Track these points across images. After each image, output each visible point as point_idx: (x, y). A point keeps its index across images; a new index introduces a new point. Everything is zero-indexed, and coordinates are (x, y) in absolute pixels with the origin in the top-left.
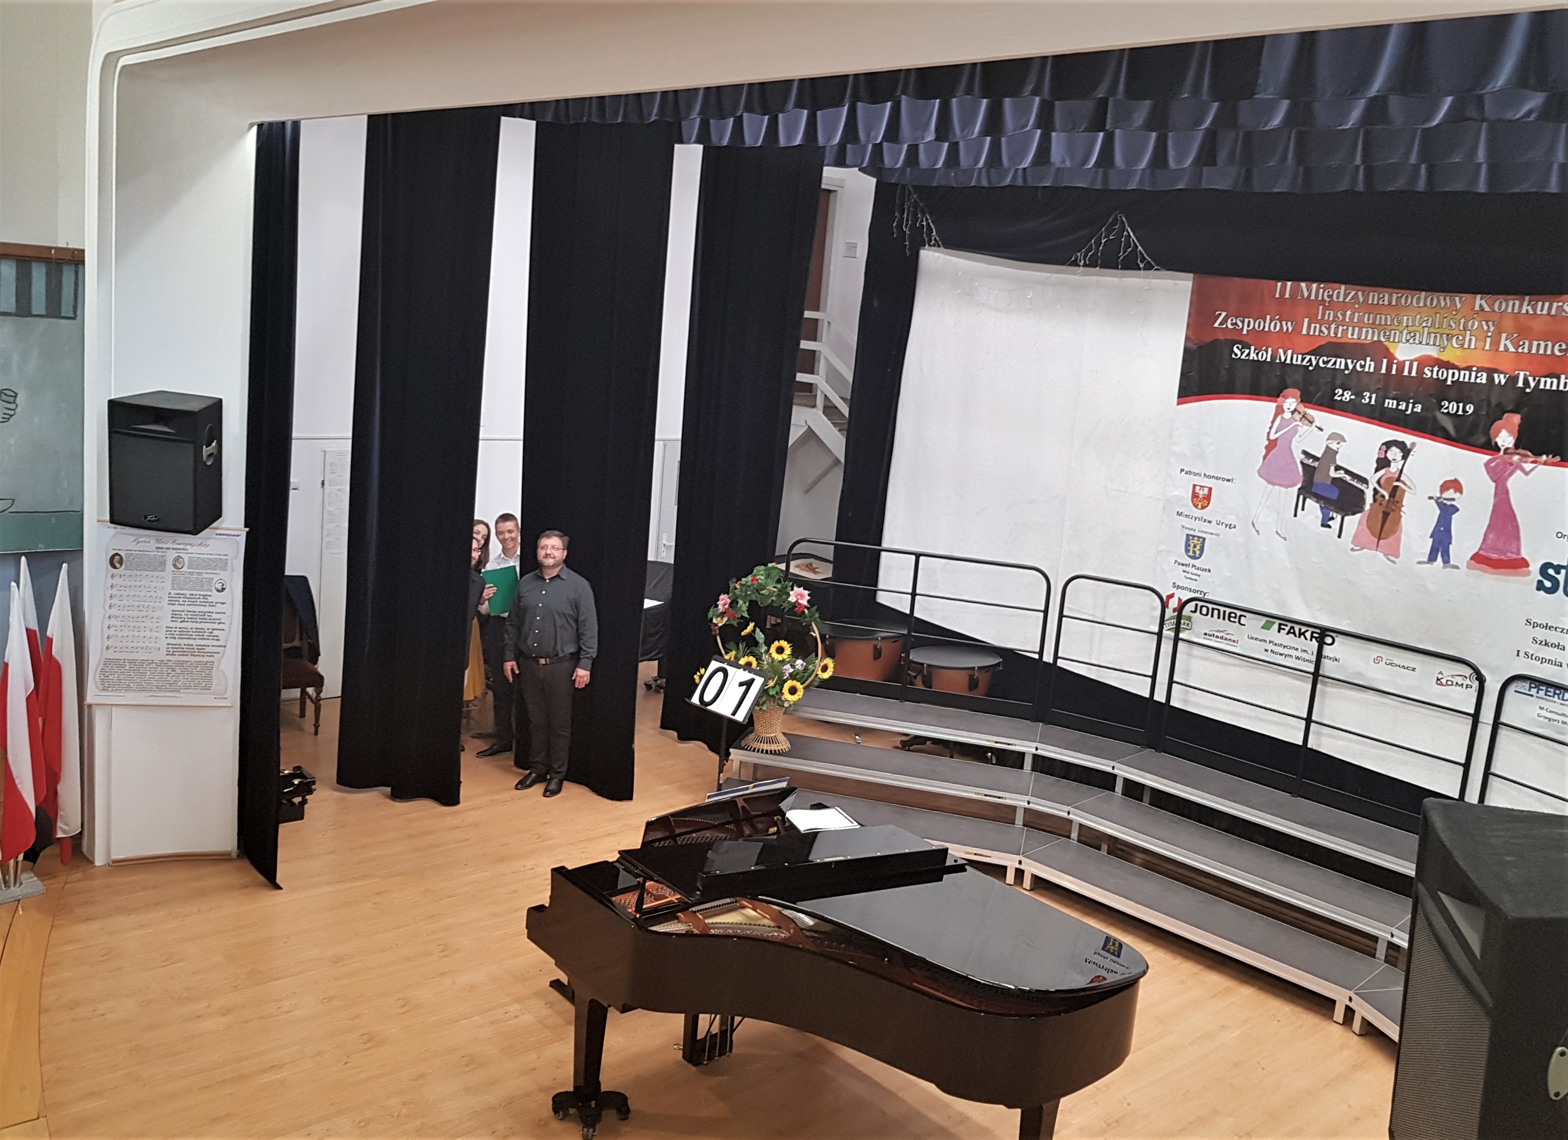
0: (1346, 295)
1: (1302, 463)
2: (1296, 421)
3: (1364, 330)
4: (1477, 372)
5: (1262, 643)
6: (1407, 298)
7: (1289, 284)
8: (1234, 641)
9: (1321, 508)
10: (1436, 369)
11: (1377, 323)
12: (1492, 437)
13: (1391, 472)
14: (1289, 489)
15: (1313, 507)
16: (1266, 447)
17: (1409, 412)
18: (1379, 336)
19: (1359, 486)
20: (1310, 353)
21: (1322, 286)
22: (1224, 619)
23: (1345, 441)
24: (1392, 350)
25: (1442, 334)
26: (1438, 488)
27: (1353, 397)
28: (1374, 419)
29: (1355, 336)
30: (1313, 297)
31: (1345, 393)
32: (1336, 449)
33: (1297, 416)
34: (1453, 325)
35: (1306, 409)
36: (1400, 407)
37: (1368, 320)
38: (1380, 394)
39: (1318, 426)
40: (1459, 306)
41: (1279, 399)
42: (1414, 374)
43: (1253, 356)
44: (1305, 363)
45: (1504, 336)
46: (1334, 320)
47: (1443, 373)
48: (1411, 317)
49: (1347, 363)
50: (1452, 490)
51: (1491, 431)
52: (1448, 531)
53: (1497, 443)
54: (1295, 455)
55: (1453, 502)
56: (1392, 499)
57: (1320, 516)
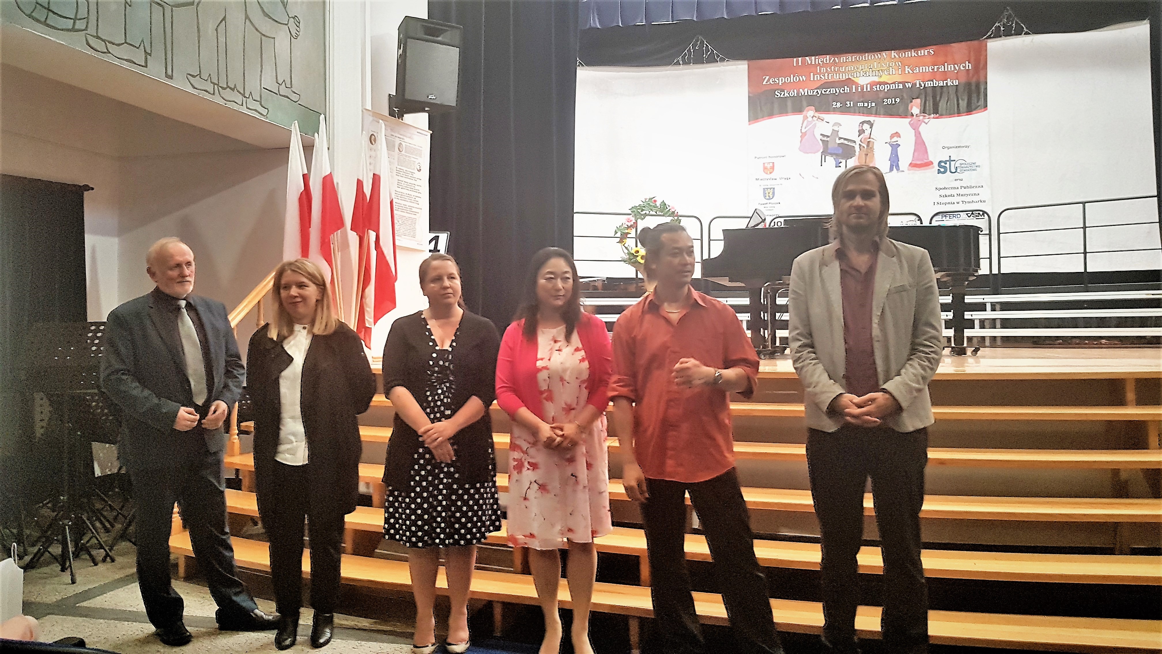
0: (830, 60)
1: (821, 139)
2: (814, 121)
3: (841, 74)
4: (898, 84)
7: (800, 59)
9: (835, 159)
10: (878, 86)
11: (847, 70)
12: (910, 111)
13: (866, 136)
14: (817, 153)
16: (801, 136)
17: (870, 107)
18: (849, 75)
21: (817, 57)
23: (840, 125)
24: (856, 81)
25: (878, 70)
26: (889, 138)
27: (841, 105)
28: (853, 113)
29: (838, 78)
30: (813, 63)
31: (838, 104)
32: (838, 130)
33: (815, 119)
34: (884, 65)
36: (865, 106)
37: (843, 70)
38: (855, 101)
40: (885, 56)
41: (804, 113)
42: (869, 90)
43: (786, 95)
44: (814, 94)
45: (907, 67)
46: (826, 72)
47: (882, 87)
48: (863, 65)
49: (836, 90)
50: (895, 138)
51: (909, 108)
52: (897, 156)
53: (912, 113)
54: (817, 137)
55: (897, 143)
56: (868, 147)
57: (835, 163)
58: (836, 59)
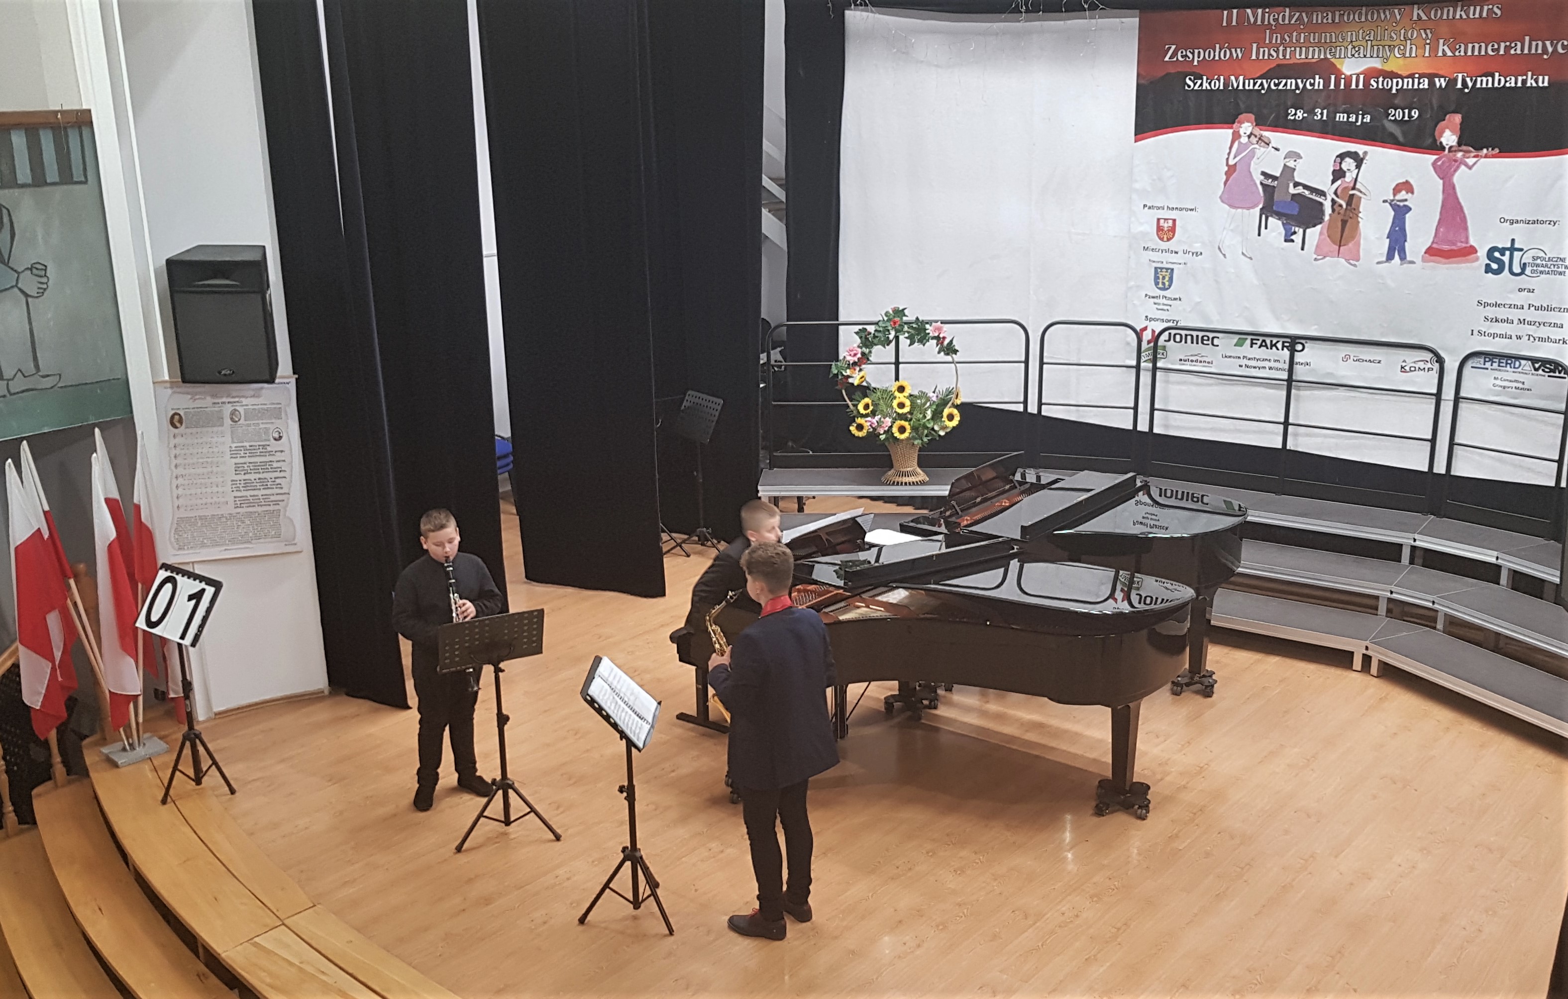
0: (1291, 17)
1: (1261, 183)
2: (1253, 145)
3: (1310, 50)
4: (1419, 78)
5: (1235, 360)
6: (1349, 15)
7: (1235, 11)
8: (1208, 363)
9: (1283, 224)
10: (1381, 79)
11: (1323, 41)
12: (1437, 138)
13: (1345, 182)
14: (1252, 210)
15: (1275, 223)
16: (1226, 173)
17: (1359, 123)
18: (1325, 53)
19: (1316, 198)
20: (1260, 77)
21: (1267, 11)
22: (1197, 343)
23: (1299, 156)
24: (1339, 66)
25: (1384, 47)
26: (1391, 191)
27: (1305, 115)
28: (1327, 133)
29: (1303, 56)
30: (1259, 22)
31: (1298, 111)
32: (1293, 167)
33: (1254, 139)
34: (1395, 36)
35: (1262, 132)
36: (1350, 120)
37: (1314, 40)
38: (1331, 109)
39: (1275, 146)
40: (1399, 17)
41: (1233, 126)
42: (1361, 86)
43: (1205, 86)
44: (1256, 88)
45: (1442, 42)
46: (1282, 43)
47: (1388, 81)
48: (1354, 33)
49: (1297, 84)
50: (1404, 192)
51: (1437, 134)
52: (1403, 230)
53: (1441, 143)
54: (1255, 178)
55: (1406, 203)
56: (1349, 207)
57: (1283, 232)
58: (1304, 15)
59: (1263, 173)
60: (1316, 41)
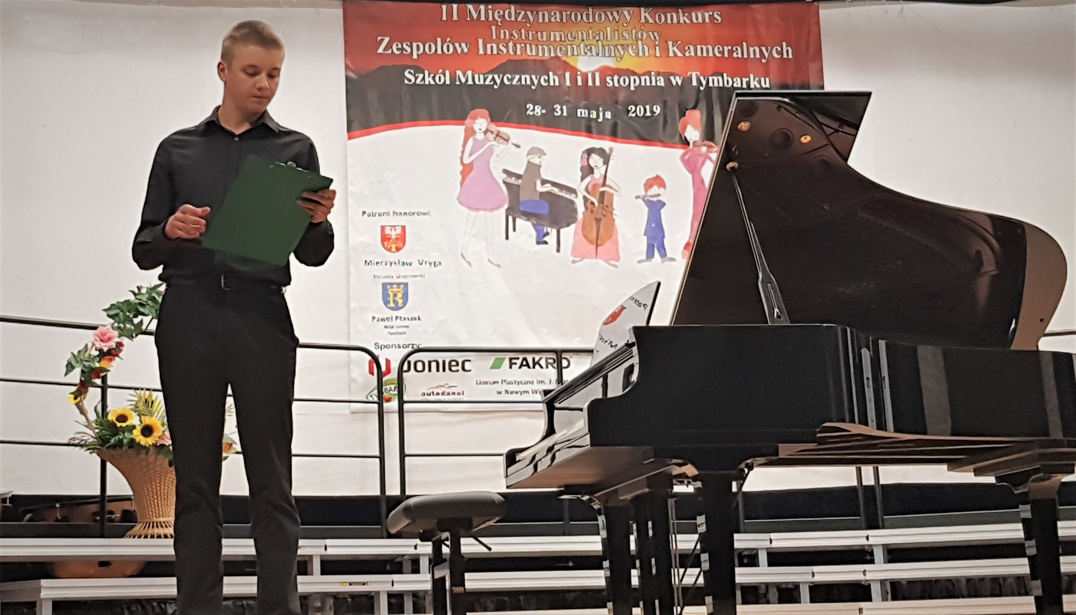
0: (517, 15)
1: (505, 182)
2: (490, 141)
3: (540, 47)
4: (655, 76)
6: (576, 15)
7: (455, 6)
9: (533, 224)
10: (616, 78)
11: (552, 39)
12: (681, 133)
13: (594, 179)
14: (495, 212)
15: (524, 225)
16: (462, 172)
17: (600, 120)
18: (556, 52)
19: (568, 196)
20: (491, 72)
21: (490, 7)
22: (444, 370)
23: (545, 154)
24: (572, 64)
25: (616, 46)
26: (643, 188)
27: (544, 111)
28: (570, 129)
29: (534, 53)
30: (483, 18)
31: (536, 107)
32: (538, 164)
33: (491, 136)
34: (627, 36)
35: (499, 128)
36: (591, 116)
37: (543, 38)
38: (571, 105)
39: (515, 143)
40: (628, 18)
41: (468, 121)
42: (598, 83)
43: (428, 80)
44: (487, 82)
45: (670, 43)
46: (511, 39)
47: (624, 80)
48: (584, 32)
49: (531, 79)
50: (655, 188)
51: (680, 128)
52: (660, 226)
53: (685, 138)
54: (495, 175)
55: (660, 198)
56: (601, 205)
57: (534, 233)
58: (529, 13)
59: (505, 171)
60: (545, 39)
